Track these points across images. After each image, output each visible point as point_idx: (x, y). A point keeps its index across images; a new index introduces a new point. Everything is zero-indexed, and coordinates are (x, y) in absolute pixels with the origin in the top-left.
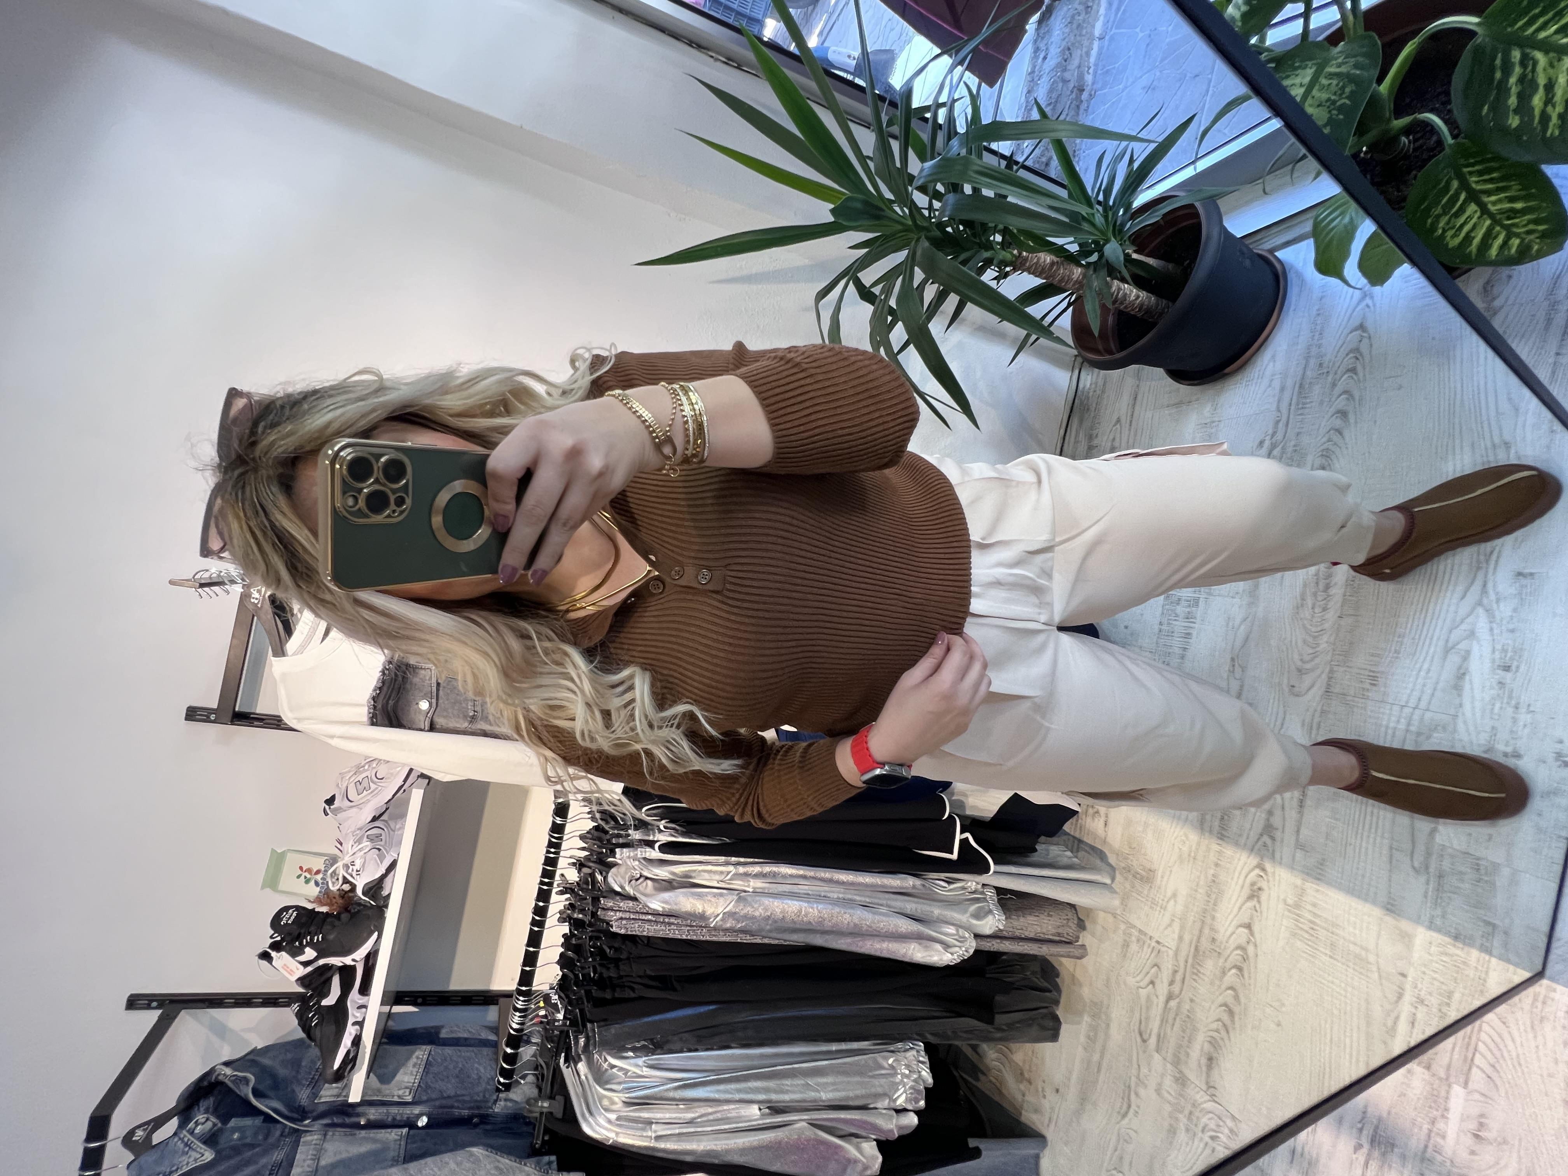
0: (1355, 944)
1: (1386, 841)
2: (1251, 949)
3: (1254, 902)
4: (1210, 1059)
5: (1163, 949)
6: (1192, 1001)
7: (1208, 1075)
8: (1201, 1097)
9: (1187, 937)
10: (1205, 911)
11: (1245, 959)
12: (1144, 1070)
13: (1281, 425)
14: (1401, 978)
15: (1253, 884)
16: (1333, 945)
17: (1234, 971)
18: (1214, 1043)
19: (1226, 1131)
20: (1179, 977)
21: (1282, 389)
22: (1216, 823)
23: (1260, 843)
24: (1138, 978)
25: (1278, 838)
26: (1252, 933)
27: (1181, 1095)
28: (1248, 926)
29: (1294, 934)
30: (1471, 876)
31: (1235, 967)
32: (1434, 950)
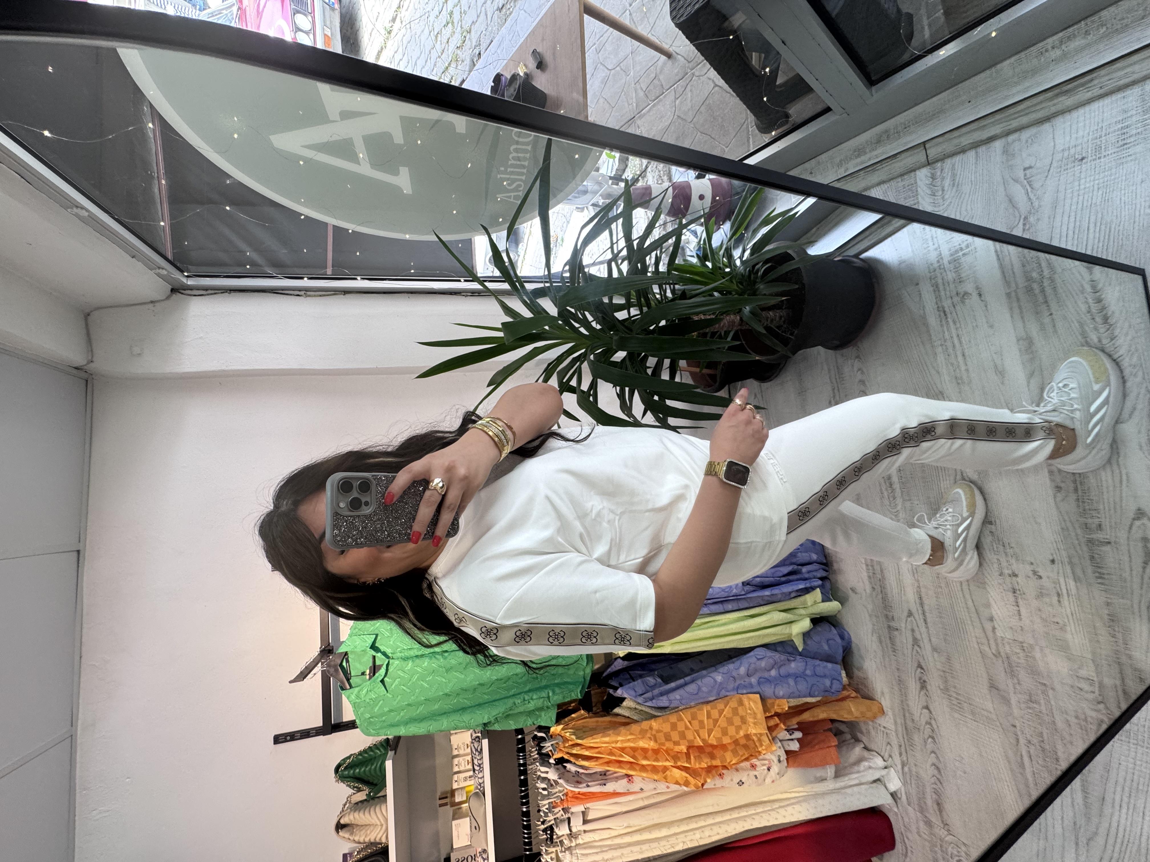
0: (984, 709)
1: (974, 640)
2: (933, 722)
3: (925, 691)
4: (938, 804)
5: (889, 732)
6: (916, 765)
8: (943, 833)
9: (899, 721)
10: (902, 701)
11: (933, 731)
12: (906, 820)
13: (836, 391)
14: (1013, 728)
15: (920, 679)
16: (973, 713)
17: (930, 740)
18: (936, 792)
19: (963, 854)
20: (903, 750)
21: (829, 370)
22: (888, 641)
23: (915, 652)
25: (922, 646)
26: (930, 712)
27: (931, 834)
28: (927, 707)
29: (952, 709)
30: (1021, 655)
31: (930, 737)
32: (1022, 706)
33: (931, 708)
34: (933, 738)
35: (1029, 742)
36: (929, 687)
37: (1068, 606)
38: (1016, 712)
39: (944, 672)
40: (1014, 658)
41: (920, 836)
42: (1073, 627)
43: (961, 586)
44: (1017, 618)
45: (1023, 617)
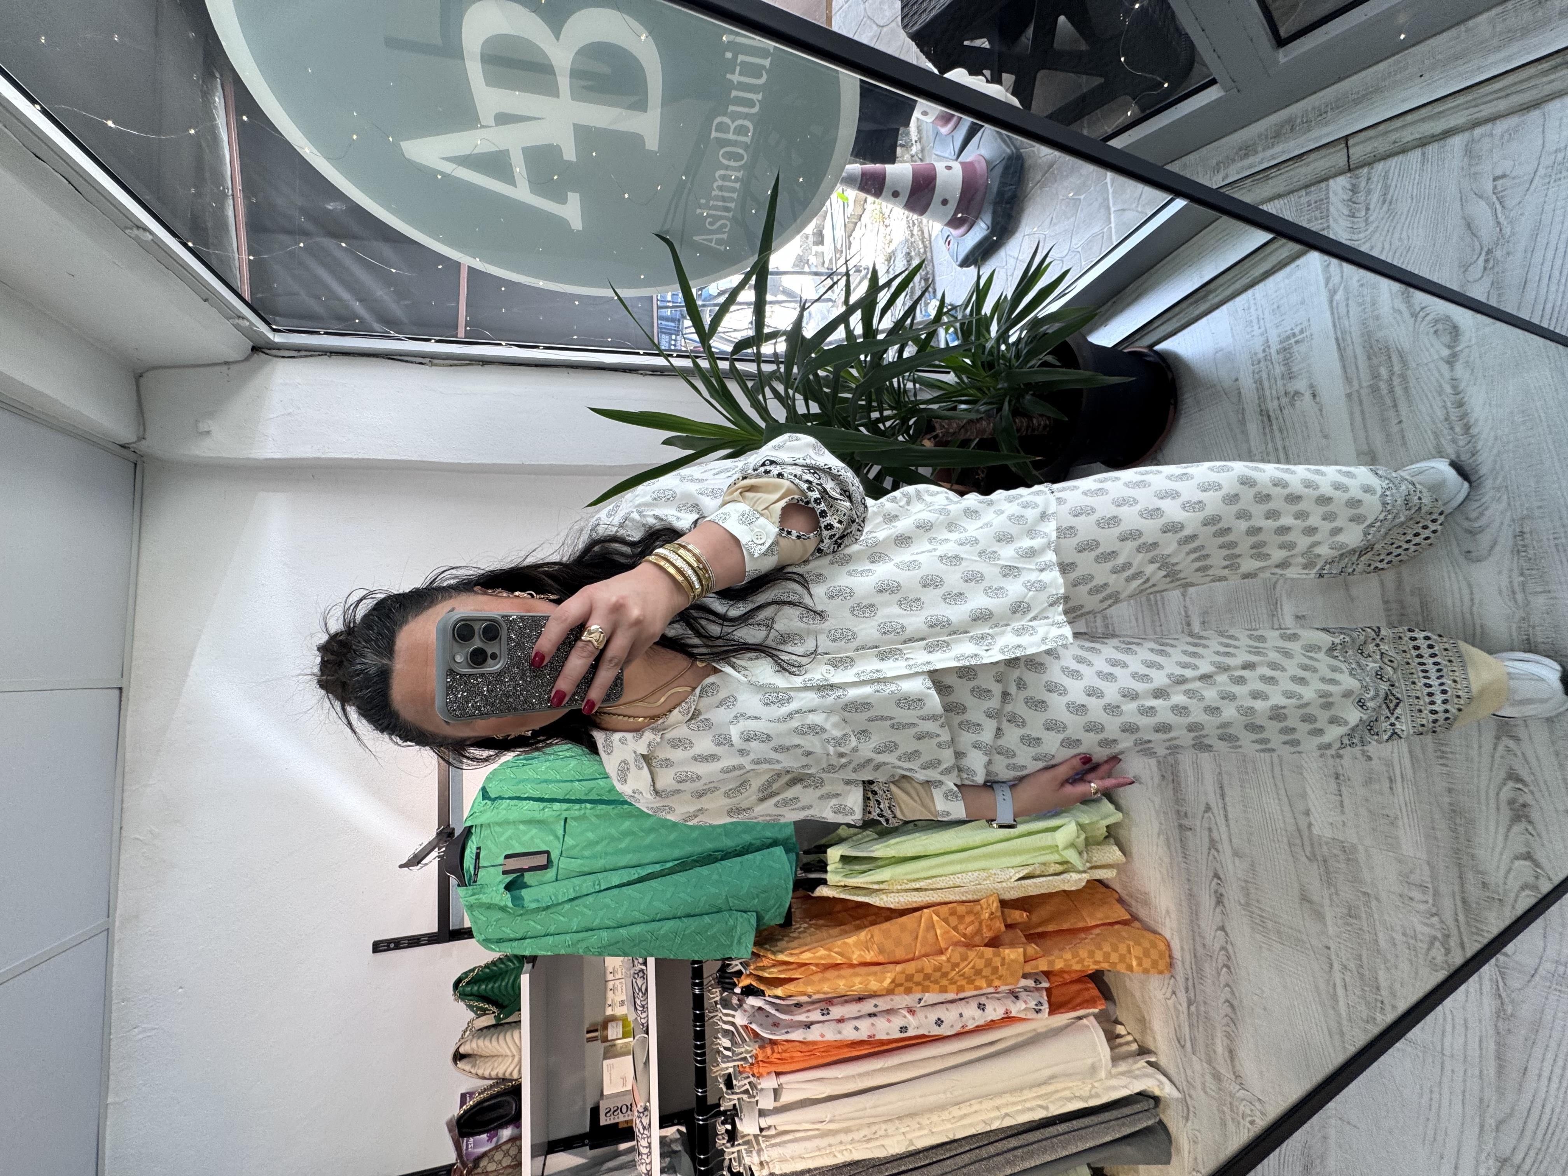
0: (1291, 928)
1: (1285, 840)
2: (1230, 948)
3: (1221, 907)
4: (1230, 1052)
6: (1205, 1003)
7: (1233, 1067)
8: (1234, 1087)
9: (1186, 947)
10: (1192, 922)
11: (1229, 958)
12: (1189, 1073)
14: (1326, 951)
15: (1216, 892)
16: (1279, 932)
17: (1224, 970)
18: (1228, 1036)
19: (1258, 1114)
20: (1190, 984)
22: (1178, 845)
23: (1211, 857)
24: (1163, 991)
25: (1220, 849)
26: (1227, 934)
27: (1220, 1089)
28: (1222, 928)
29: (1253, 929)
30: (1342, 857)
31: (1225, 965)
32: (1340, 922)
33: (1228, 929)
34: (1228, 967)
35: (1345, 967)
36: (1226, 902)
37: (1403, 794)
38: (1331, 930)
39: (1247, 882)
40: (1332, 862)
41: (1205, 1092)
42: (1406, 820)
43: (1272, 771)
44: (1338, 810)
45: (1346, 810)
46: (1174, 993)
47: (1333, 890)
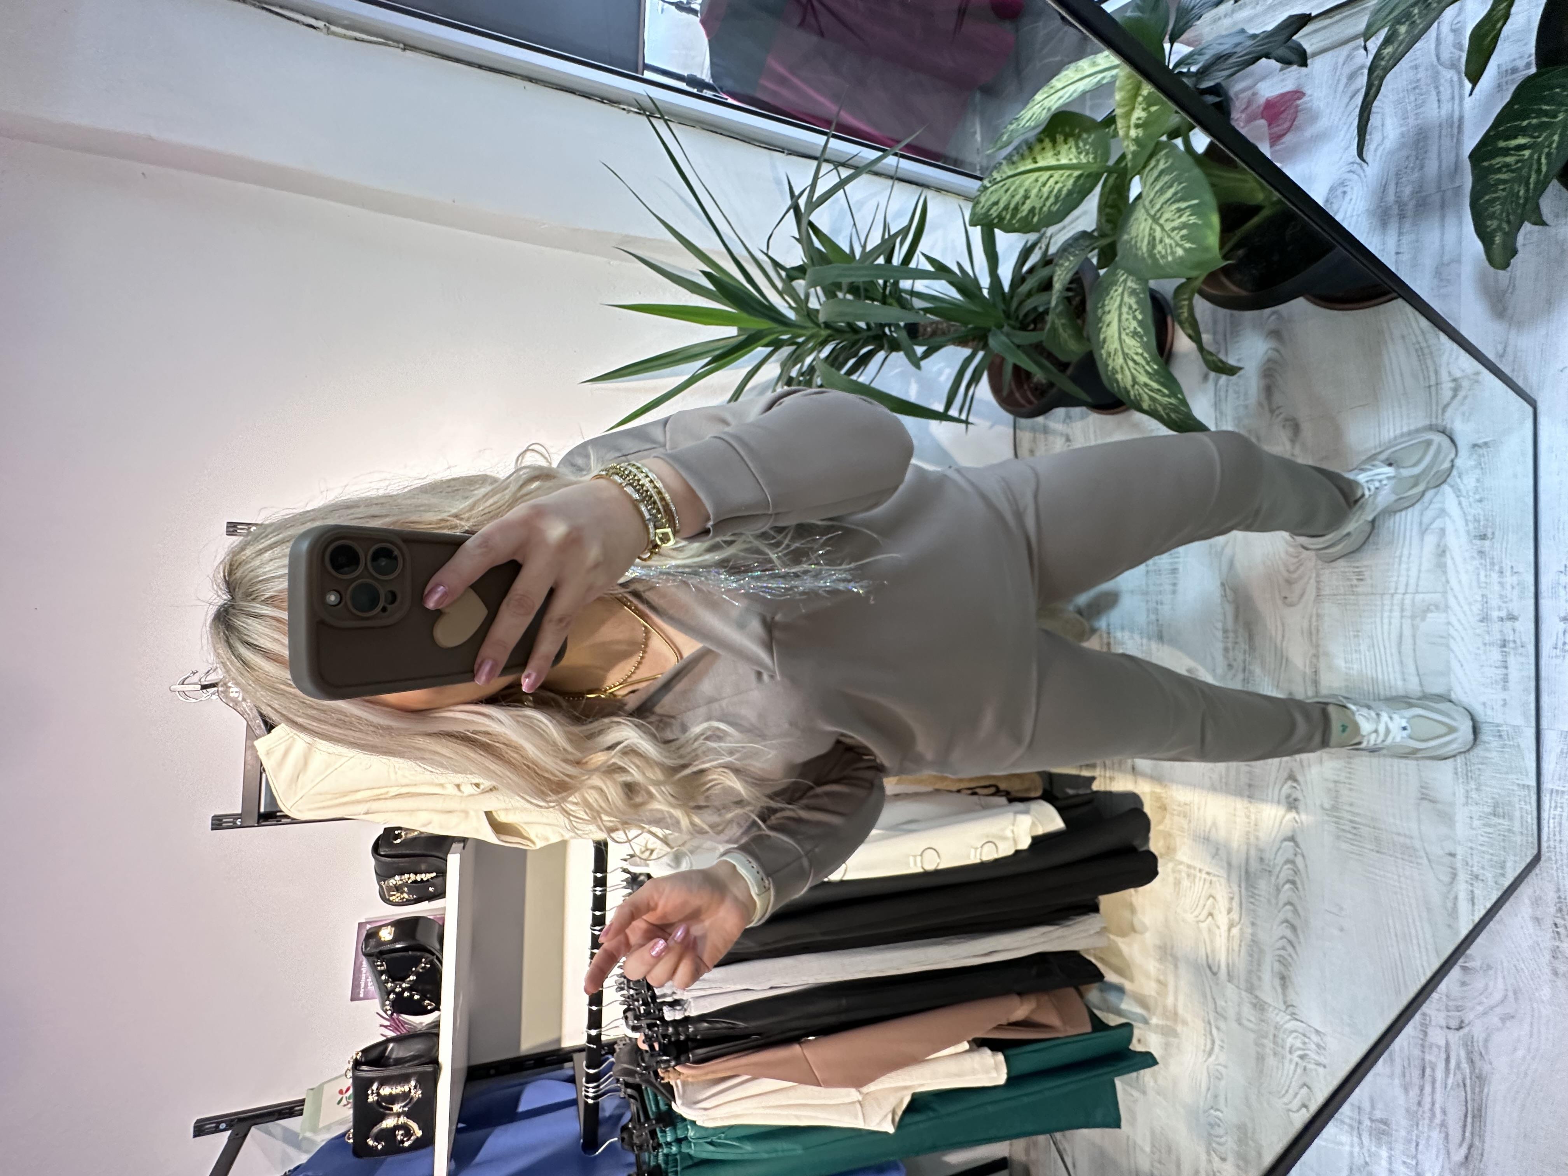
0: (1399, 834)
2: (1299, 860)
3: (1293, 814)
4: (1283, 978)
5: (1214, 879)
7: (1284, 994)
8: (1282, 1018)
10: (1247, 833)
11: (1296, 872)
12: (1221, 1003)
14: (1450, 858)
15: (1288, 797)
16: (1378, 840)
17: (1288, 886)
18: (1282, 961)
19: (1313, 1047)
24: (1196, 913)
26: (1297, 845)
28: (1293, 839)
29: (1338, 837)
31: (1288, 881)
32: (1476, 823)
33: (1299, 839)
34: (1293, 883)
35: (1477, 877)
36: (1301, 807)
38: (1462, 833)
39: (1335, 782)
41: (1240, 1024)
43: (1400, 643)
44: (1499, 687)
45: (1511, 684)
46: (1211, 914)
47: (1473, 785)
